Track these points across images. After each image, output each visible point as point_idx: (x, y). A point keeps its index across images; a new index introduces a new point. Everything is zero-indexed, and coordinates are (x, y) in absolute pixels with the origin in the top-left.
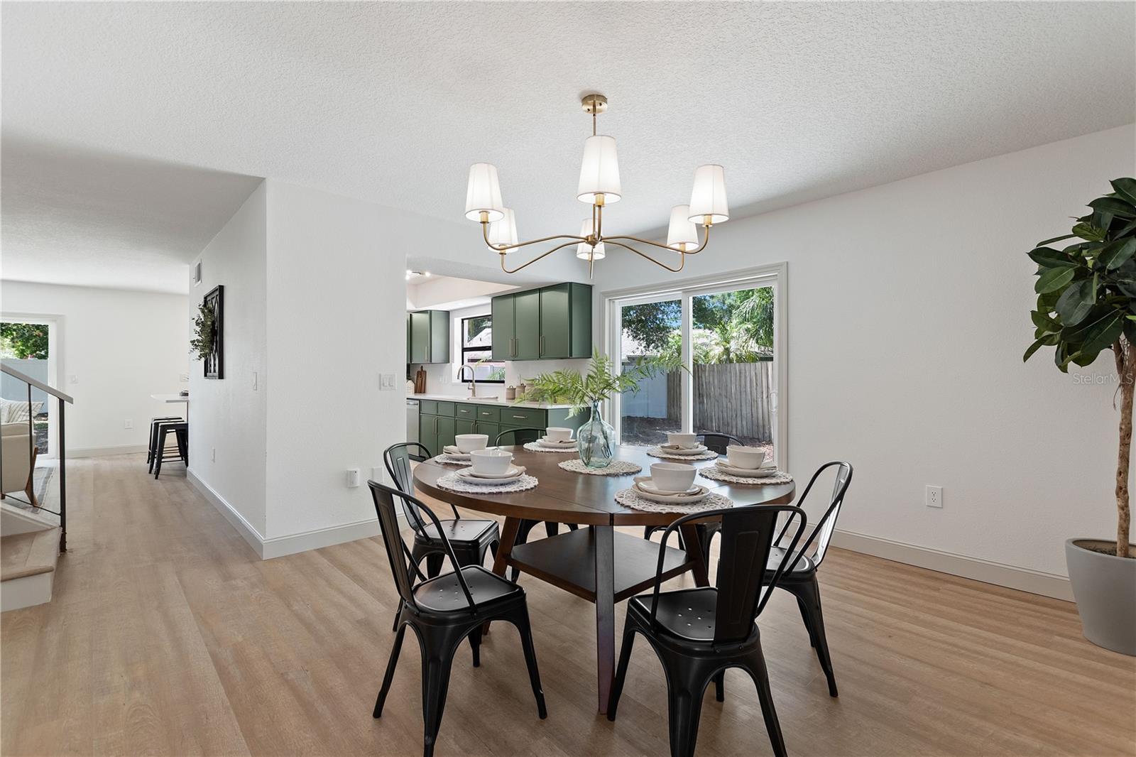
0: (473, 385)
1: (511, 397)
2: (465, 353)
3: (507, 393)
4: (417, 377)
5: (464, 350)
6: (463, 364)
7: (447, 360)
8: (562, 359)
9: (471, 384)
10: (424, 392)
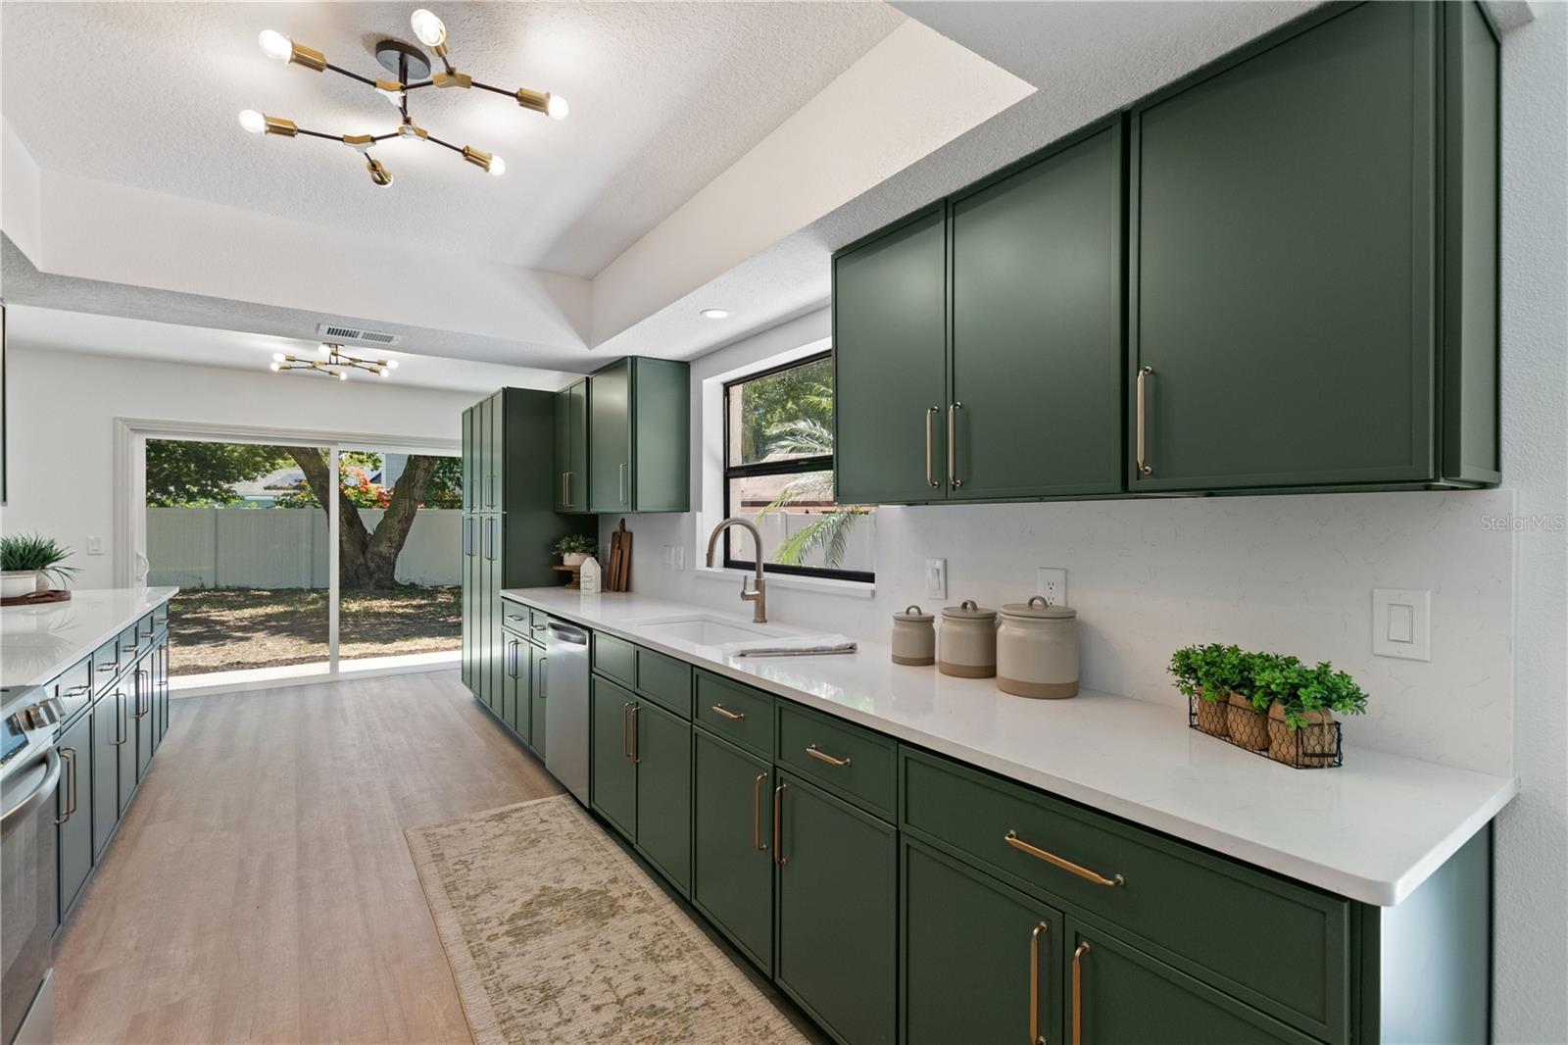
0: (759, 585)
1: (915, 653)
2: (732, 481)
3: (894, 631)
4: (613, 547)
5: (730, 473)
6: (727, 515)
7: (684, 501)
8: (1210, 492)
9: (752, 574)
10: (628, 589)
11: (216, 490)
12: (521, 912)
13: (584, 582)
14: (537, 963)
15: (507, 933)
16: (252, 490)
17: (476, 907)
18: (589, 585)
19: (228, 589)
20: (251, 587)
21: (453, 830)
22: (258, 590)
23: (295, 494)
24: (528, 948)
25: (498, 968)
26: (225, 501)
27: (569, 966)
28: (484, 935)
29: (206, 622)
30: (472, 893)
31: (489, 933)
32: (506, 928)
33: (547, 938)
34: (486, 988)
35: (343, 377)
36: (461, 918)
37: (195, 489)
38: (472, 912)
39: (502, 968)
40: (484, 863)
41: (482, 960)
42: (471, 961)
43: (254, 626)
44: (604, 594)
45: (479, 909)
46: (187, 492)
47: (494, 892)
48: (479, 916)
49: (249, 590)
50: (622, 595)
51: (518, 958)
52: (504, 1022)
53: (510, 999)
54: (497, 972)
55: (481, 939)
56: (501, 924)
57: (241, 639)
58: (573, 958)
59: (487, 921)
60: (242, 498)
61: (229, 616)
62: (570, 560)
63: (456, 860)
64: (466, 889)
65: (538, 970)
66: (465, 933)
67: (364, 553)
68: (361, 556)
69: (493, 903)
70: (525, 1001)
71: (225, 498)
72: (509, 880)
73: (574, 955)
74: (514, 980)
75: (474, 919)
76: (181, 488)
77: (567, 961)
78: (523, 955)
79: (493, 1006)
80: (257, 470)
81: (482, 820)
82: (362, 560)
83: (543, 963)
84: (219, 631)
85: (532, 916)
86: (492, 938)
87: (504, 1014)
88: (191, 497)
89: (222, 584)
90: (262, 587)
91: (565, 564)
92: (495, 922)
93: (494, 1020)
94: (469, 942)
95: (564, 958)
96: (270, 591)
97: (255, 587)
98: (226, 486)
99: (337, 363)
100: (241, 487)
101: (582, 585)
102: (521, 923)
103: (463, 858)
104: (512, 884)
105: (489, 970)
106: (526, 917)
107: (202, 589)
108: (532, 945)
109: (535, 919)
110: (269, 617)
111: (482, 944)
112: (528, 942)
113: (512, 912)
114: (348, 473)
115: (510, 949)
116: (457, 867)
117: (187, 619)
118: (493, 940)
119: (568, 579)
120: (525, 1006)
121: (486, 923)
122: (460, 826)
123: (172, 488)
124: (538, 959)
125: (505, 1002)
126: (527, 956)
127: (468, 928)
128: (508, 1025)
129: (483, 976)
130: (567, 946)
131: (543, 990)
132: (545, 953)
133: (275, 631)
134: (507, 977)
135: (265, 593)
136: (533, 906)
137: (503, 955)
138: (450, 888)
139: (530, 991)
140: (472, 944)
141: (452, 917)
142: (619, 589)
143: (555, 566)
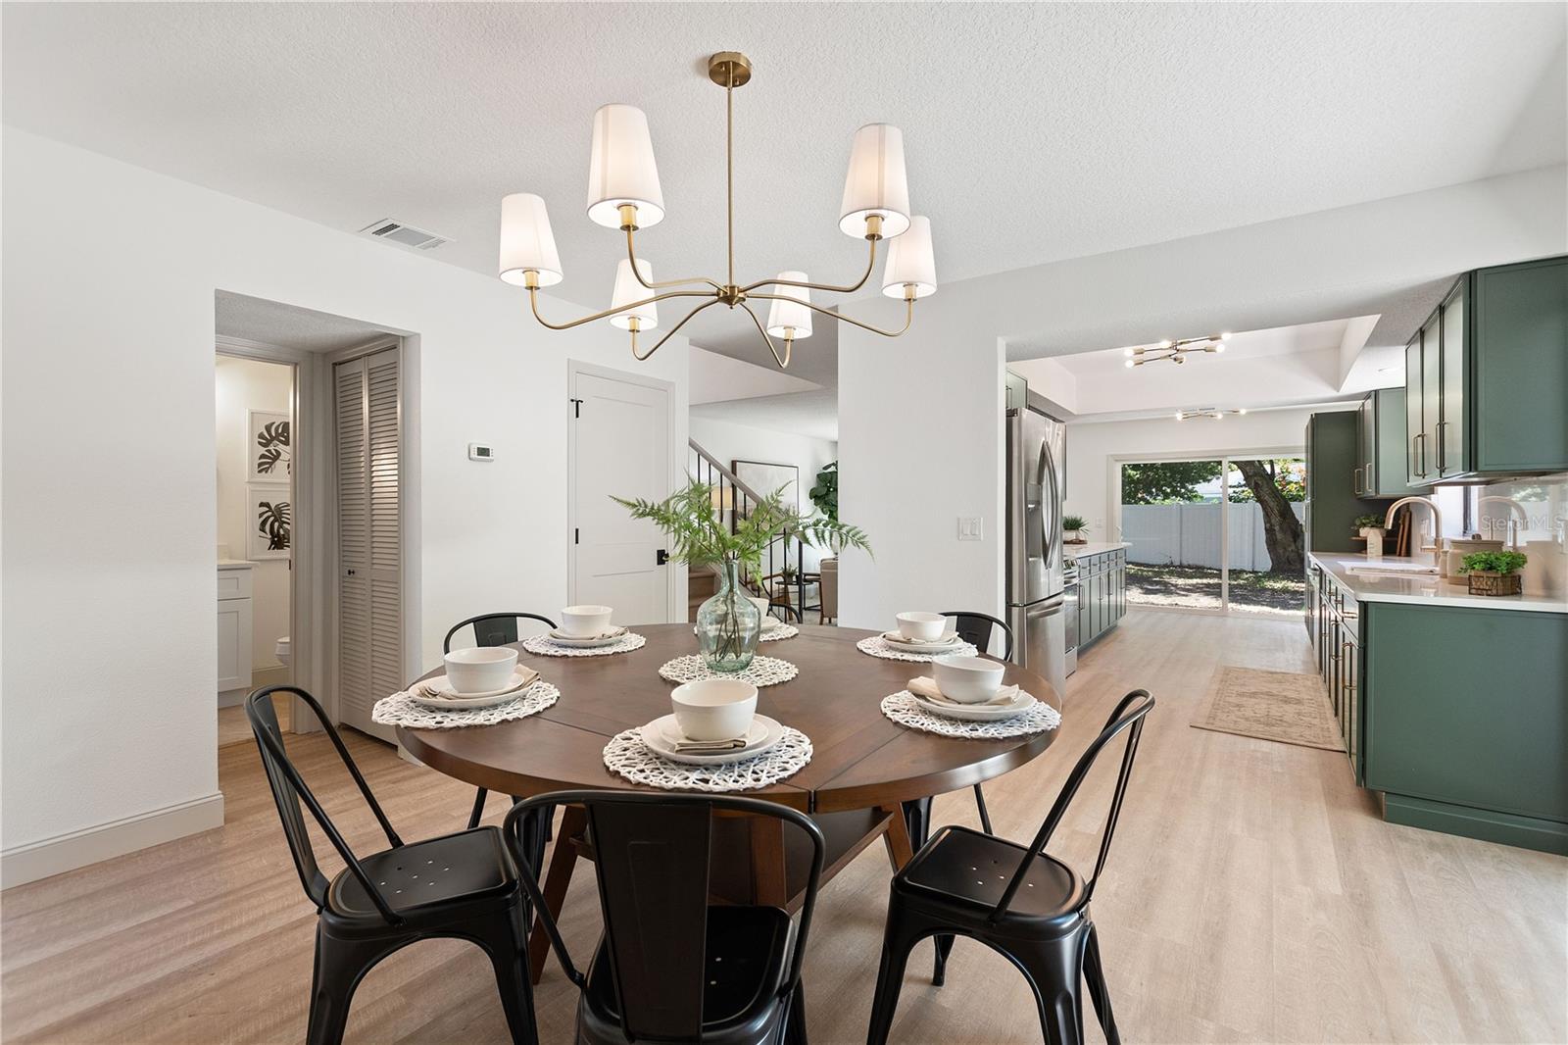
11: (1183, 490)
13: (1371, 547)
16: (1208, 489)
18: (1373, 550)
19: (1189, 567)
22: (1210, 569)
23: (1243, 492)
26: (1189, 499)
29: (1166, 584)
37: (1169, 490)
43: (1195, 589)
44: (1385, 557)
46: (1164, 492)
49: (1203, 568)
50: (1403, 558)
57: (1183, 595)
60: (1202, 497)
61: (1181, 582)
62: (1364, 532)
67: (1295, 542)
68: (1293, 544)
71: (1191, 497)
76: (1159, 489)
80: (1214, 474)
82: (1293, 547)
84: (1170, 589)
88: (1166, 496)
89: (1185, 563)
90: (1213, 567)
91: (1361, 535)
97: (1206, 567)
98: (1190, 487)
100: (1201, 488)
101: (1368, 550)
107: (1172, 565)
110: (1208, 585)
114: (1290, 470)
117: (1155, 581)
119: (1361, 547)
123: (1154, 490)
133: (1207, 594)
135: (1215, 572)
142: (1400, 555)
143: (1354, 538)
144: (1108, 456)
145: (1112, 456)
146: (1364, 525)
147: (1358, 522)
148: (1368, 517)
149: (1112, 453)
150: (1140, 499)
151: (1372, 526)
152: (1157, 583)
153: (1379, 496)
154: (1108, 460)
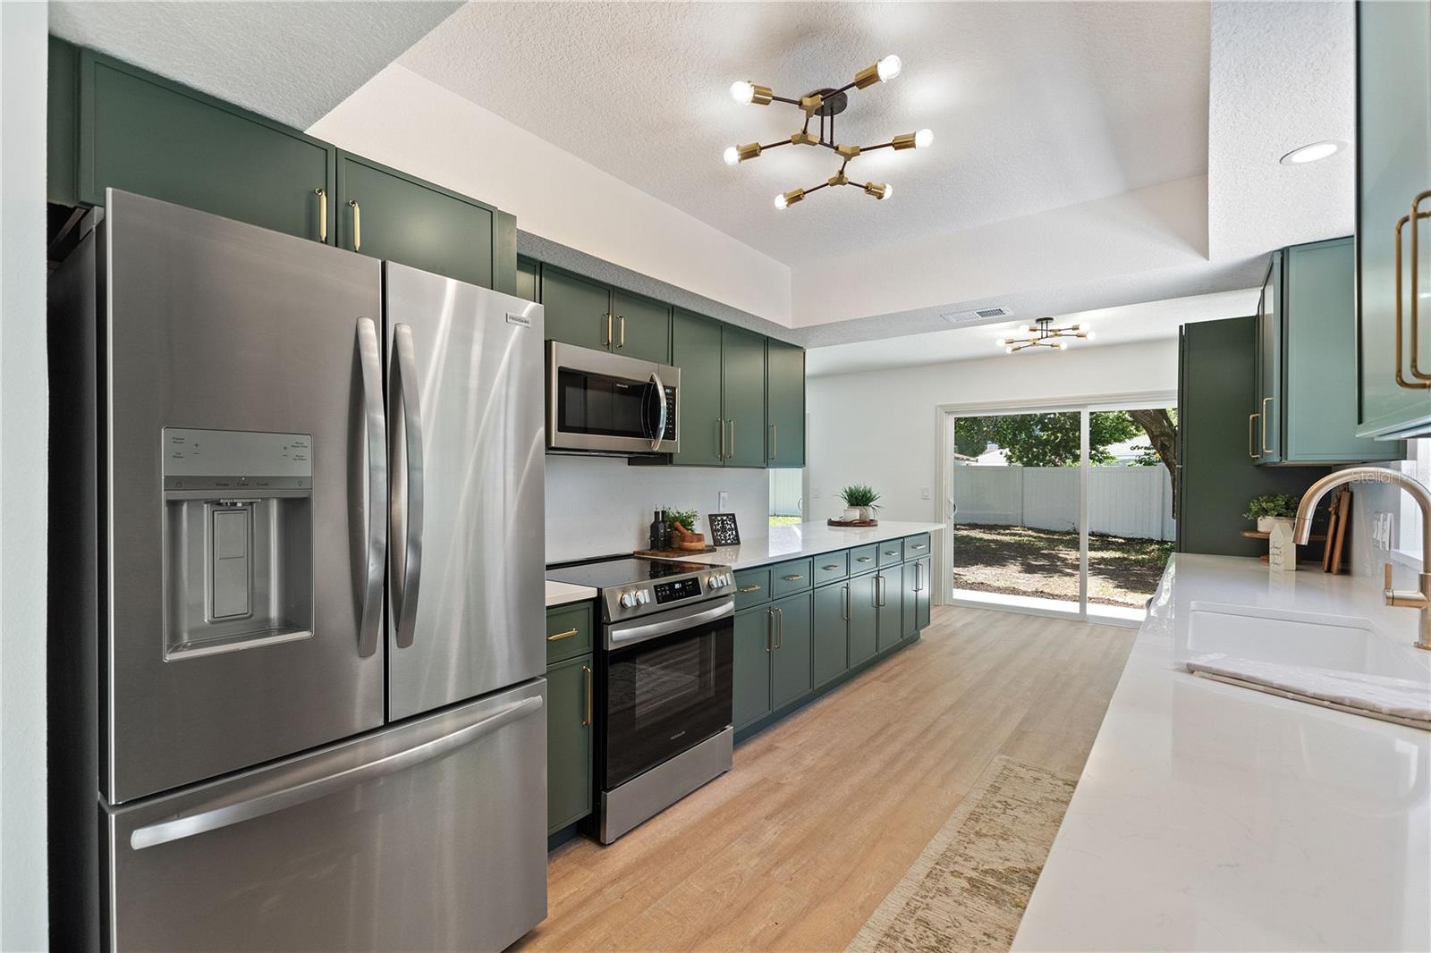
0: (1423, 582)
12: (1001, 873)
13: (1274, 554)
14: (961, 918)
15: (970, 880)
16: (1120, 451)
17: (973, 843)
18: (1278, 559)
20: (1111, 534)
21: (1028, 775)
22: (1115, 537)
24: (969, 903)
25: (932, 898)
27: (981, 944)
28: (953, 867)
30: (984, 831)
31: (957, 868)
32: (974, 874)
33: (993, 908)
34: (907, 904)
35: (1064, 346)
36: (954, 843)
38: (966, 845)
39: (935, 900)
40: (1021, 815)
41: (929, 883)
42: (922, 877)
44: (1300, 573)
45: (974, 847)
47: (1000, 842)
48: (967, 851)
49: (1108, 536)
50: (1336, 579)
51: (955, 904)
52: (888, 935)
53: (912, 925)
54: (929, 900)
55: (947, 868)
56: (975, 869)
58: (992, 941)
59: (968, 859)
60: (1113, 458)
62: (1264, 524)
63: (1003, 799)
64: (984, 824)
65: (956, 924)
66: (944, 855)
69: (990, 850)
70: (918, 936)
72: (1024, 841)
73: (996, 939)
74: (930, 916)
75: (962, 850)
77: (985, 938)
78: (960, 904)
79: (896, 919)
81: (1063, 780)
83: (966, 924)
84: (1057, 566)
85: (1005, 883)
86: (956, 874)
87: (895, 931)
90: (1119, 535)
91: (1259, 529)
92: (973, 864)
93: (885, 929)
94: (937, 864)
95: (985, 934)
96: (1124, 539)
97: (1114, 534)
99: (1047, 337)
101: (1271, 558)
102: (991, 880)
103: (1010, 801)
104: (1022, 846)
105: (924, 893)
106: (999, 880)
108: (977, 903)
109: (1004, 886)
111: (944, 872)
112: (976, 899)
113: (994, 867)
115: (956, 892)
116: (999, 805)
117: (1043, 554)
118: (953, 876)
119: (1259, 551)
120: (914, 940)
121: (966, 860)
122: (1037, 775)
124: (966, 917)
125: (907, 924)
126: (963, 908)
127: (949, 854)
128: (888, 940)
129: (917, 894)
130: (1001, 928)
131: (939, 941)
132: (977, 917)
134: (930, 909)
135: (1120, 540)
136: (1015, 876)
137: (947, 891)
138: (974, 817)
139: (929, 933)
140: (938, 867)
141: (949, 838)
142: (1329, 570)
143: (1247, 534)
144: (936, 407)
145: (941, 406)
146: (1265, 512)
147: (1254, 507)
148: (1272, 497)
149: (940, 403)
150: (1050, 461)
151: (1279, 515)
152: (1045, 556)
153: (1285, 463)
154: (936, 409)
